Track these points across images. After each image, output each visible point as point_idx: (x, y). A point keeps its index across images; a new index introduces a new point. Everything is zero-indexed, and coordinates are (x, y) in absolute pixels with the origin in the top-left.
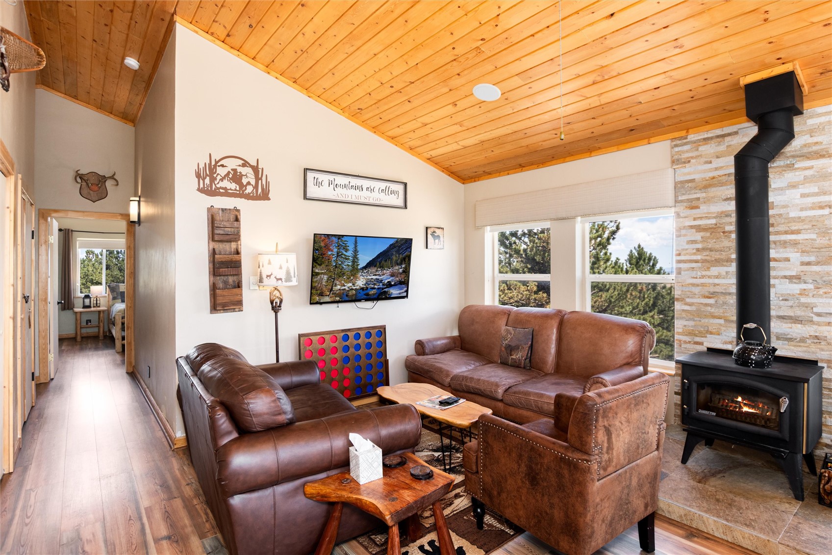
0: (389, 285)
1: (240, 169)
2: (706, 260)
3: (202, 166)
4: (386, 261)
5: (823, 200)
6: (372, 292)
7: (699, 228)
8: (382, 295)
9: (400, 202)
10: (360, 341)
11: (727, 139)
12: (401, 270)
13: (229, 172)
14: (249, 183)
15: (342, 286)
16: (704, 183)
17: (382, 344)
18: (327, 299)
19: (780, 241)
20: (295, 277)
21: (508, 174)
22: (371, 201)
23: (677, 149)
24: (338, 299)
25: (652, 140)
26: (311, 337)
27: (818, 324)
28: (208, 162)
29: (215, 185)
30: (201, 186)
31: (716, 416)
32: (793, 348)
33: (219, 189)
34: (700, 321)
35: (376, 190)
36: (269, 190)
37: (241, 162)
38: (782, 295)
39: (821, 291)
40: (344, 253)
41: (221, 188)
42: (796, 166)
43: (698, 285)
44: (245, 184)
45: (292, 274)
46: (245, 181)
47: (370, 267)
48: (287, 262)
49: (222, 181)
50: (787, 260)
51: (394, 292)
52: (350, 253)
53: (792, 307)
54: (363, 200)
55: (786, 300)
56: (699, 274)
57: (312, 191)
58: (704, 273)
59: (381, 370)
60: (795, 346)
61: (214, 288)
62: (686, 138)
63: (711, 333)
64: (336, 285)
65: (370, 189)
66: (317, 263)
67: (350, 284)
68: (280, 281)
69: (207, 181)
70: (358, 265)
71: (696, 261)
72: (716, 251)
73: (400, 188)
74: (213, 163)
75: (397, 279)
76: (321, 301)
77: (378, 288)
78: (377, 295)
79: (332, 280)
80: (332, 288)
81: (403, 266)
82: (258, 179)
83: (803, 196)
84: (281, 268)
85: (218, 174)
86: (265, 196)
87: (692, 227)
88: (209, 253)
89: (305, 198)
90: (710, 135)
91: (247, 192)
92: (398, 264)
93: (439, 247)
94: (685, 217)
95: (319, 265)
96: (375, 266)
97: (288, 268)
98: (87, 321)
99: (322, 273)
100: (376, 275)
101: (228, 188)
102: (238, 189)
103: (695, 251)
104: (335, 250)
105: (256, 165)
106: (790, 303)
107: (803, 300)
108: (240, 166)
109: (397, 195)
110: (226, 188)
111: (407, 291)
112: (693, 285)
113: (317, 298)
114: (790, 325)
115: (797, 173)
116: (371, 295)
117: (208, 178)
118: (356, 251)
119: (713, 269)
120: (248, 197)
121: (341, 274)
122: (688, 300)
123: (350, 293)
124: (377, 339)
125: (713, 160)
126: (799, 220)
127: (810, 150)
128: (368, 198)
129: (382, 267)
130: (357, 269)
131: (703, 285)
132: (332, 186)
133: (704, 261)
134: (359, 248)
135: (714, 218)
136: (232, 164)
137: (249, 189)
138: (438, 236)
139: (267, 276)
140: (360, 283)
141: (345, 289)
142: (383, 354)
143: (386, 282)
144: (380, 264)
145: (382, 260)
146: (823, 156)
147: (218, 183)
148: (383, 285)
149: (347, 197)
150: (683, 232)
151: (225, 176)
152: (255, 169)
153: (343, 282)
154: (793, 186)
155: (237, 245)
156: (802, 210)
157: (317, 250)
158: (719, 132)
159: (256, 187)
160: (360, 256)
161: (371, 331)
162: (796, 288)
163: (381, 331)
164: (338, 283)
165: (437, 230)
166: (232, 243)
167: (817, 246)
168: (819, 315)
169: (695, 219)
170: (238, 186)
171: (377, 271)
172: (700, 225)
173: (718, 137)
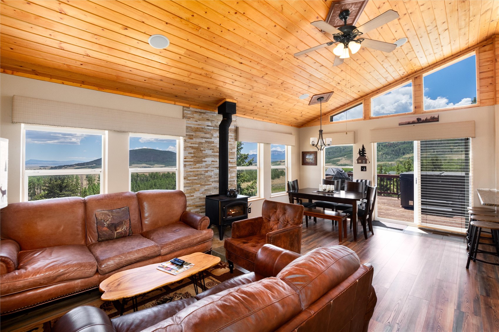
2: (195, 161)
7: (192, 148)
11: (202, 114)
16: (195, 129)
34: (193, 186)
43: (192, 172)
56: (193, 167)
58: (195, 166)
62: (189, 108)
63: (197, 191)
71: (192, 162)
72: (198, 157)
87: (190, 147)
90: (197, 111)
94: (188, 142)
103: (191, 157)
112: (190, 171)
119: (197, 165)
122: (189, 178)
125: (198, 121)
131: (193, 171)
133: (194, 162)
135: (198, 144)
150: (187, 149)
158: (200, 110)
169: (191, 144)
172: (193, 146)
173: (200, 112)
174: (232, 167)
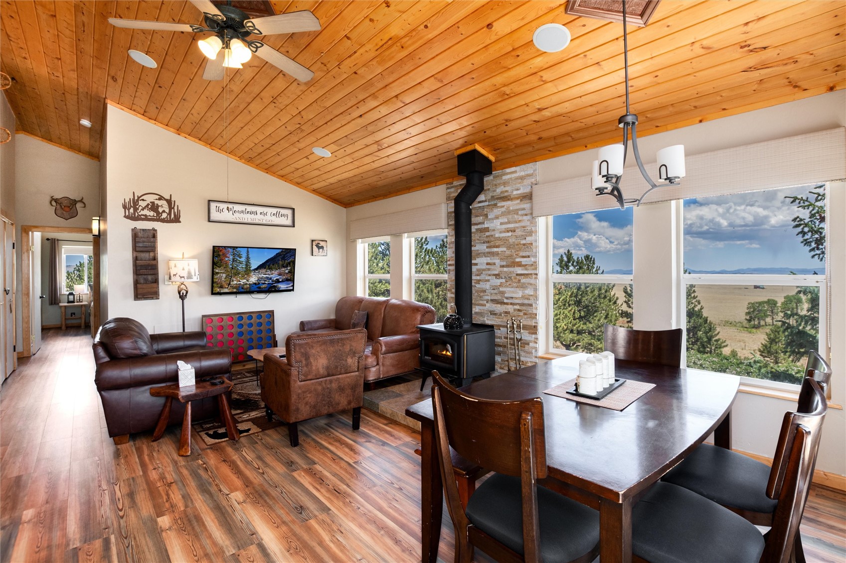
0: (278, 281)
1: (156, 202)
3: (127, 201)
4: (274, 265)
5: (509, 227)
6: (264, 286)
8: (272, 289)
9: (289, 222)
10: (252, 321)
12: (287, 271)
13: (148, 204)
14: (164, 211)
15: (238, 281)
17: (271, 323)
18: (226, 290)
19: (491, 252)
20: (195, 275)
21: (369, 202)
22: (264, 222)
23: (449, 190)
24: (235, 290)
25: (438, 183)
26: (212, 318)
27: (507, 304)
28: (132, 198)
29: (138, 213)
30: (127, 214)
31: (431, 359)
32: (497, 319)
33: (140, 215)
35: (269, 214)
36: (180, 216)
37: (157, 197)
38: (492, 286)
39: (508, 283)
40: (239, 259)
41: (142, 215)
42: (498, 205)
44: (161, 212)
45: (193, 274)
46: (160, 210)
47: (260, 269)
48: (188, 265)
49: (143, 210)
50: (494, 264)
51: (282, 286)
52: (243, 259)
53: (496, 293)
54: (257, 222)
55: (494, 289)
57: (215, 215)
59: (270, 342)
60: (497, 318)
61: (136, 283)
64: (233, 281)
65: (263, 214)
66: (217, 266)
67: (245, 281)
68: (183, 279)
69: (132, 210)
70: (250, 267)
73: (289, 212)
74: (136, 198)
75: (284, 277)
76: (222, 292)
77: (268, 284)
78: (268, 288)
79: (230, 277)
80: (230, 283)
81: (289, 268)
82: (171, 208)
83: (501, 224)
84: (183, 269)
85: (140, 206)
86: (177, 220)
88: (133, 258)
89: (209, 221)
91: (162, 217)
92: (284, 267)
93: (323, 254)
95: (218, 267)
96: (265, 268)
97: (189, 269)
98: (72, 313)
99: (221, 273)
100: (266, 274)
101: (148, 215)
102: (155, 215)
104: (231, 257)
105: (169, 198)
106: (495, 291)
107: (501, 289)
108: (157, 199)
109: (286, 217)
110: (146, 215)
111: (293, 286)
113: (218, 290)
114: (496, 305)
115: (499, 210)
116: (262, 288)
117: (132, 209)
118: (248, 258)
120: (163, 221)
121: (237, 274)
123: (245, 287)
124: (267, 320)
126: (499, 239)
127: (504, 195)
128: (261, 220)
129: (271, 269)
130: (250, 270)
132: (231, 212)
134: (250, 256)
136: (150, 199)
137: (164, 215)
138: (322, 247)
139: (174, 275)
140: (253, 279)
141: (240, 284)
142: (272, 330)
143: (275, 279)
144: (269, 267)
145: (270, 264)
146: (509, 200)
147: (140, 212)
148: (272, 281)
149: (244, 219)
151: (145, 207)
152: (169, 202)
153: (239, 279)
154: (497, 218)
155: (155, 254)
156: (501, 232)
157: (216, 257)
159: (170, 214)
160: (252, 261)
161: (262, 314)
162: (498, 282)
163: (271, 314)
164: (234, 279)
165: (321, 242)
166: (151, 253)
167: (506, 255)
168: (507, 298)
170: (155, 214)
171: (266, 272)
174: (527, 274)
